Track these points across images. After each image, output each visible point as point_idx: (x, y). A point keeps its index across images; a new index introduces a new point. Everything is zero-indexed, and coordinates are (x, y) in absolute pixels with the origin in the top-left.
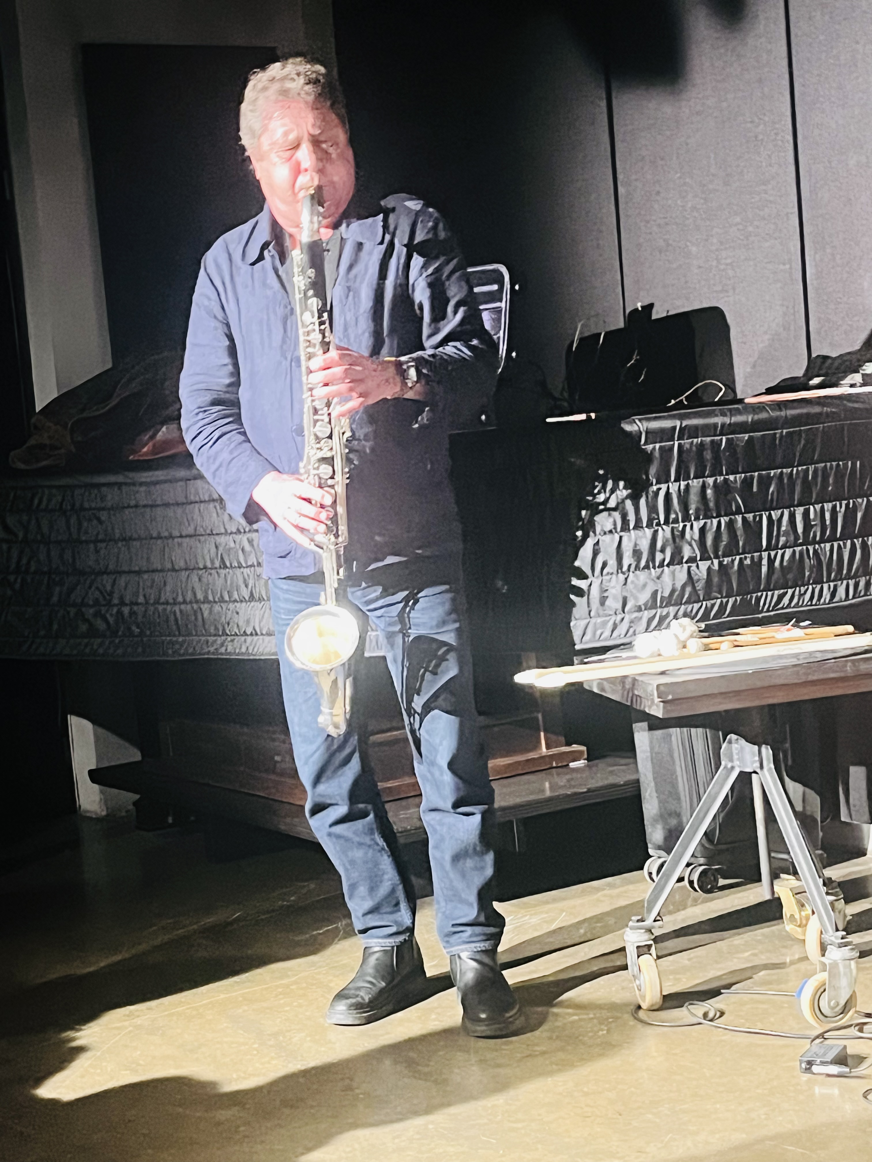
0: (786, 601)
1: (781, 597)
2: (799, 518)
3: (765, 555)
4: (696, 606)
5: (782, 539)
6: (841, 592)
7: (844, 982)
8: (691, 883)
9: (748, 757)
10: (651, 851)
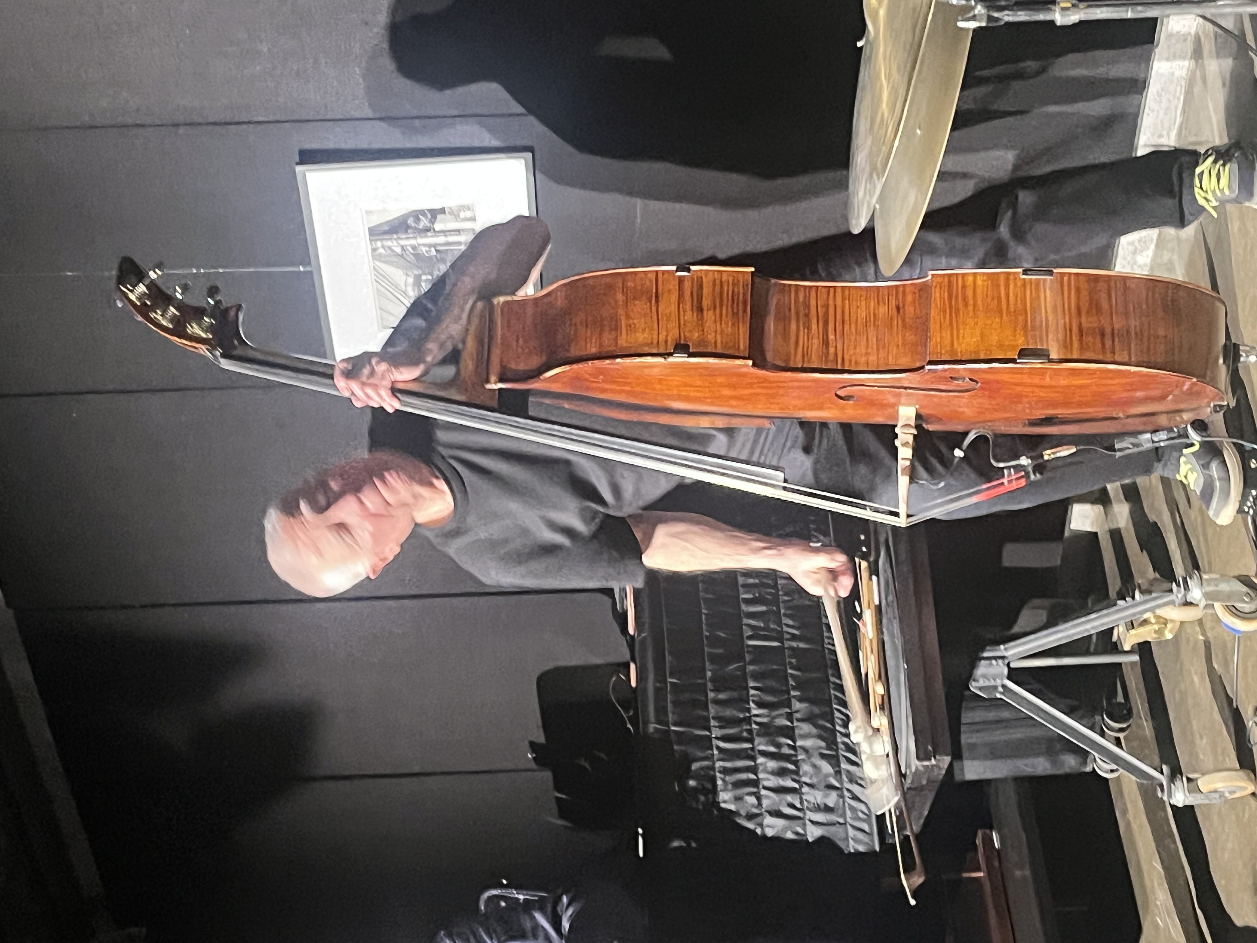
2: (752, 609)
5: (772, 626)
7: (1224, 587)
8: (1121, 730)
9: (991, 671)
10: (1088, 769)
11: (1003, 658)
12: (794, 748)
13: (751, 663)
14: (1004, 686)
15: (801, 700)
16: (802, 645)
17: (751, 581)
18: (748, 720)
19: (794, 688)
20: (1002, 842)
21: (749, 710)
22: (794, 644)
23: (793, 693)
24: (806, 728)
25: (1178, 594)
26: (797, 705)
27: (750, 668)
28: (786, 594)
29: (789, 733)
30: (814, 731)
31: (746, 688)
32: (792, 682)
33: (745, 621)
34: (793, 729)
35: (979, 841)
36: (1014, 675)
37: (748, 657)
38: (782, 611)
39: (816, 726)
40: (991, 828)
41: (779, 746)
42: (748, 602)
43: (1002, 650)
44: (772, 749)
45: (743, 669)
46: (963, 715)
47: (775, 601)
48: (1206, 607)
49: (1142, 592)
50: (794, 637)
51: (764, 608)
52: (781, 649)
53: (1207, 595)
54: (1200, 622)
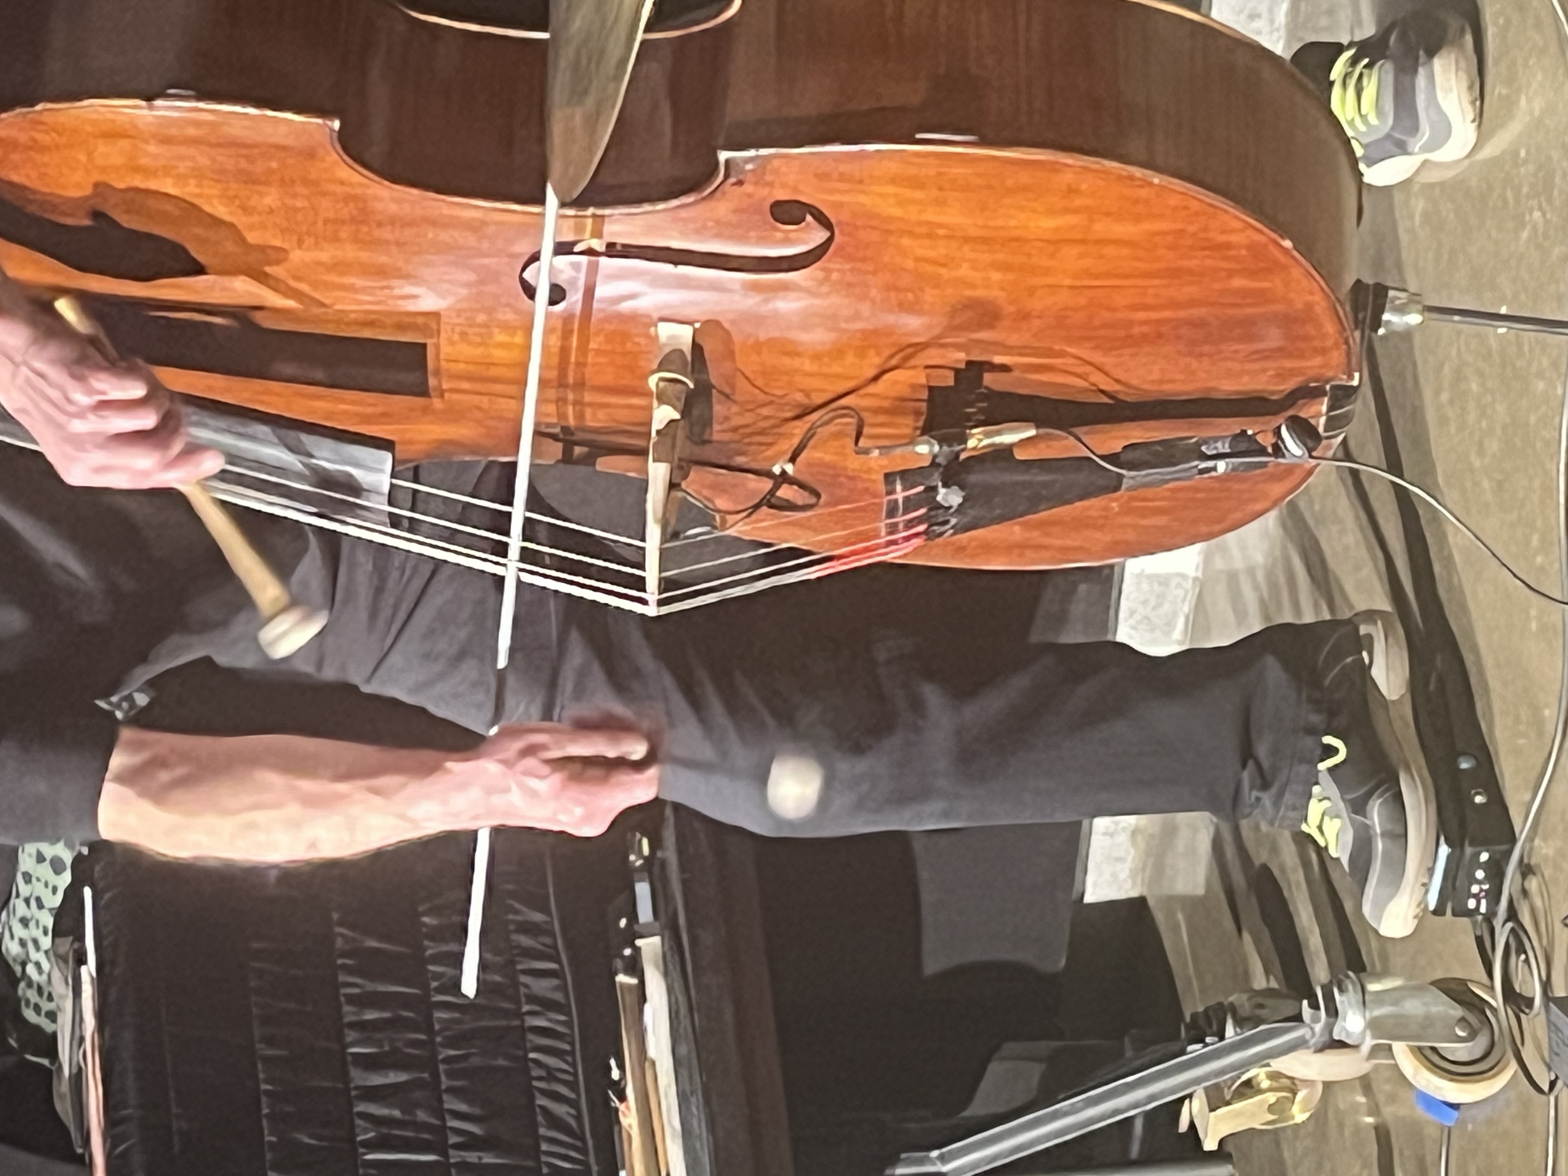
7: (1414, 1007)
25: (1315, 1023)
42: (366, 1063)
43: (941, 1160)
48: (1375, 1051)
53: (1375, 1026)
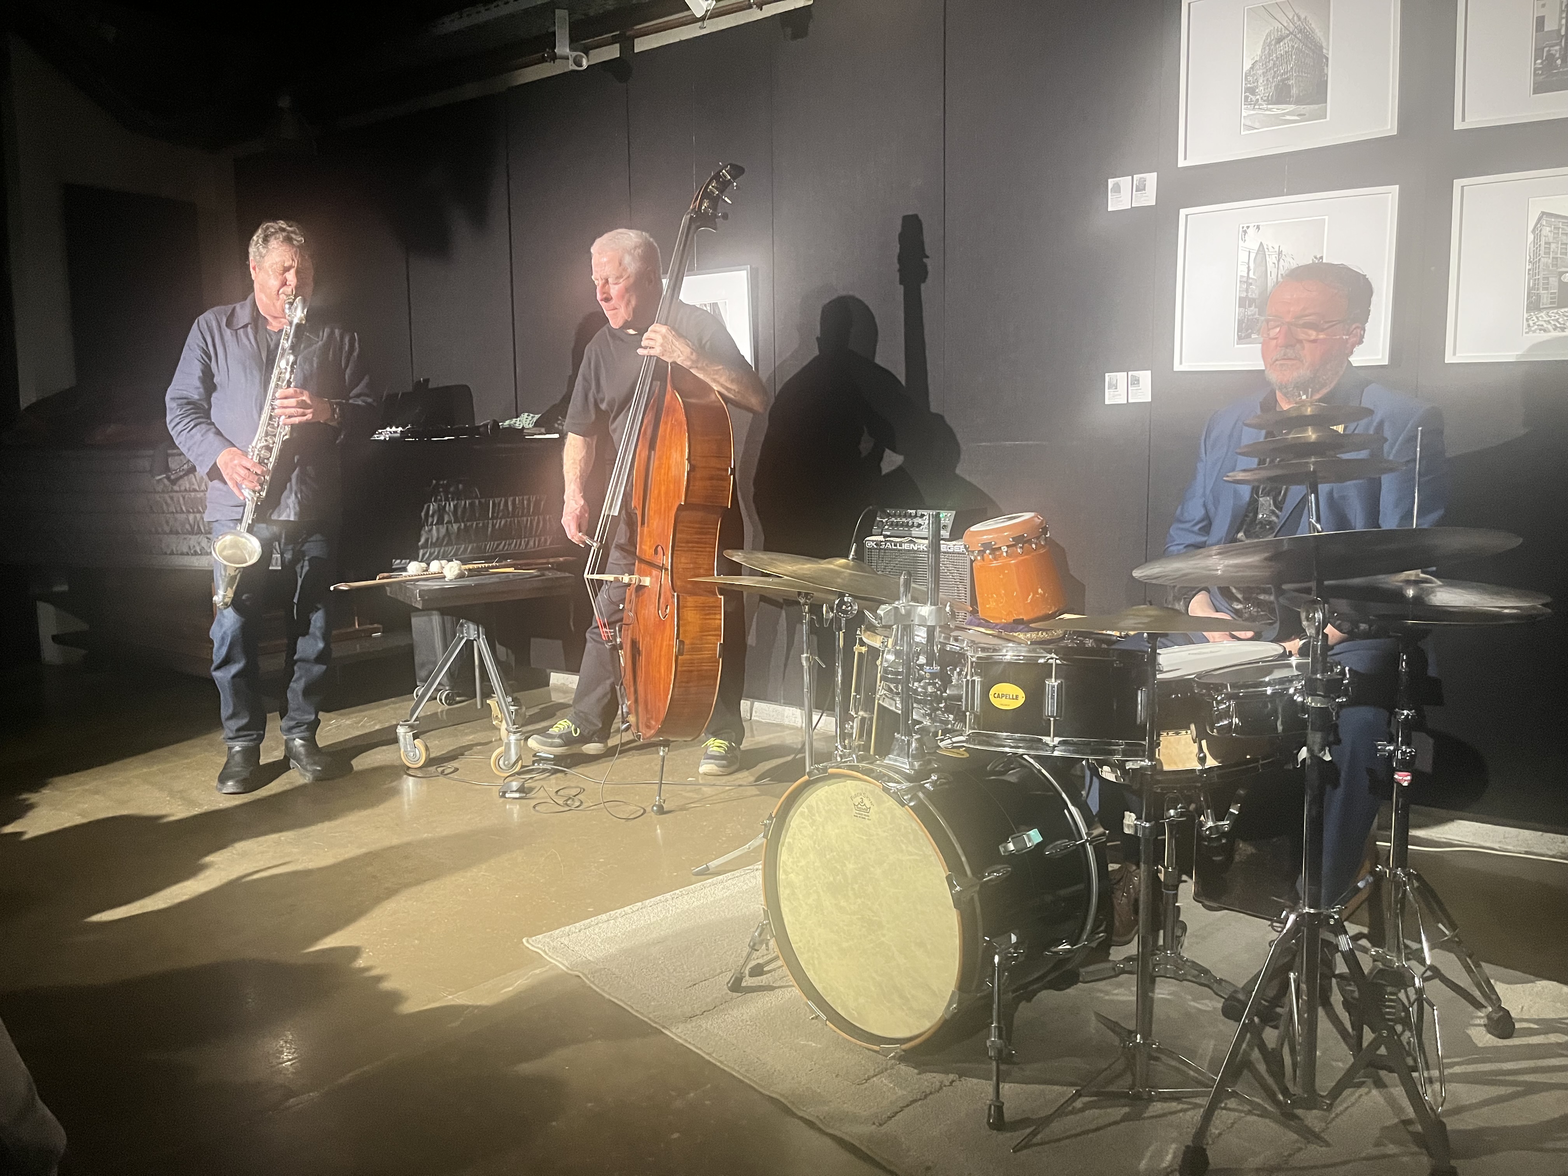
0: (501, 547)
1: (498, 545)
2: (510, 503)
3: (490, 522)
4: (450, 548)
5: (501, 514)
6: (531, 543)
8: (441, 700)
9: (472, 631)
10: (418, 683)
11: (479, 637)
12: (432, 524)
13: (480, 502)
14: (463, 638)
15: (459, 528)
16: (490, 529)
17: (525, 502)
18: (447, 499)
19: (465, 525)
20: (376, 638)
21: (453, 500)
22: (490, 525)
23: (463, 525)
24: (443, 530)
25: (512, 728)
26: (455, 526)
27: (477, 502)
28: (518, 522)
29: (440, 522)
30: (441, 535)
31: (466, 499)
32: (468, 524)
33: (503, 500)
34: (442, 523)
35: (376, 625)
36: (469, 644)
37: (483, 500)
38: (509, 520)
39: (444, 537)
40: (383, 632)
41: (433, 516)
42: (514, 500)
43: (482, 637)
44: (431, 512)
45: (476, 497)
46: (449, 617)
47: (513, 516)
49: (516, 710)
50: (494, 526)
51: (510, 509)
52: (488, 519)
53: (511, 742)
54: (500, 739)
